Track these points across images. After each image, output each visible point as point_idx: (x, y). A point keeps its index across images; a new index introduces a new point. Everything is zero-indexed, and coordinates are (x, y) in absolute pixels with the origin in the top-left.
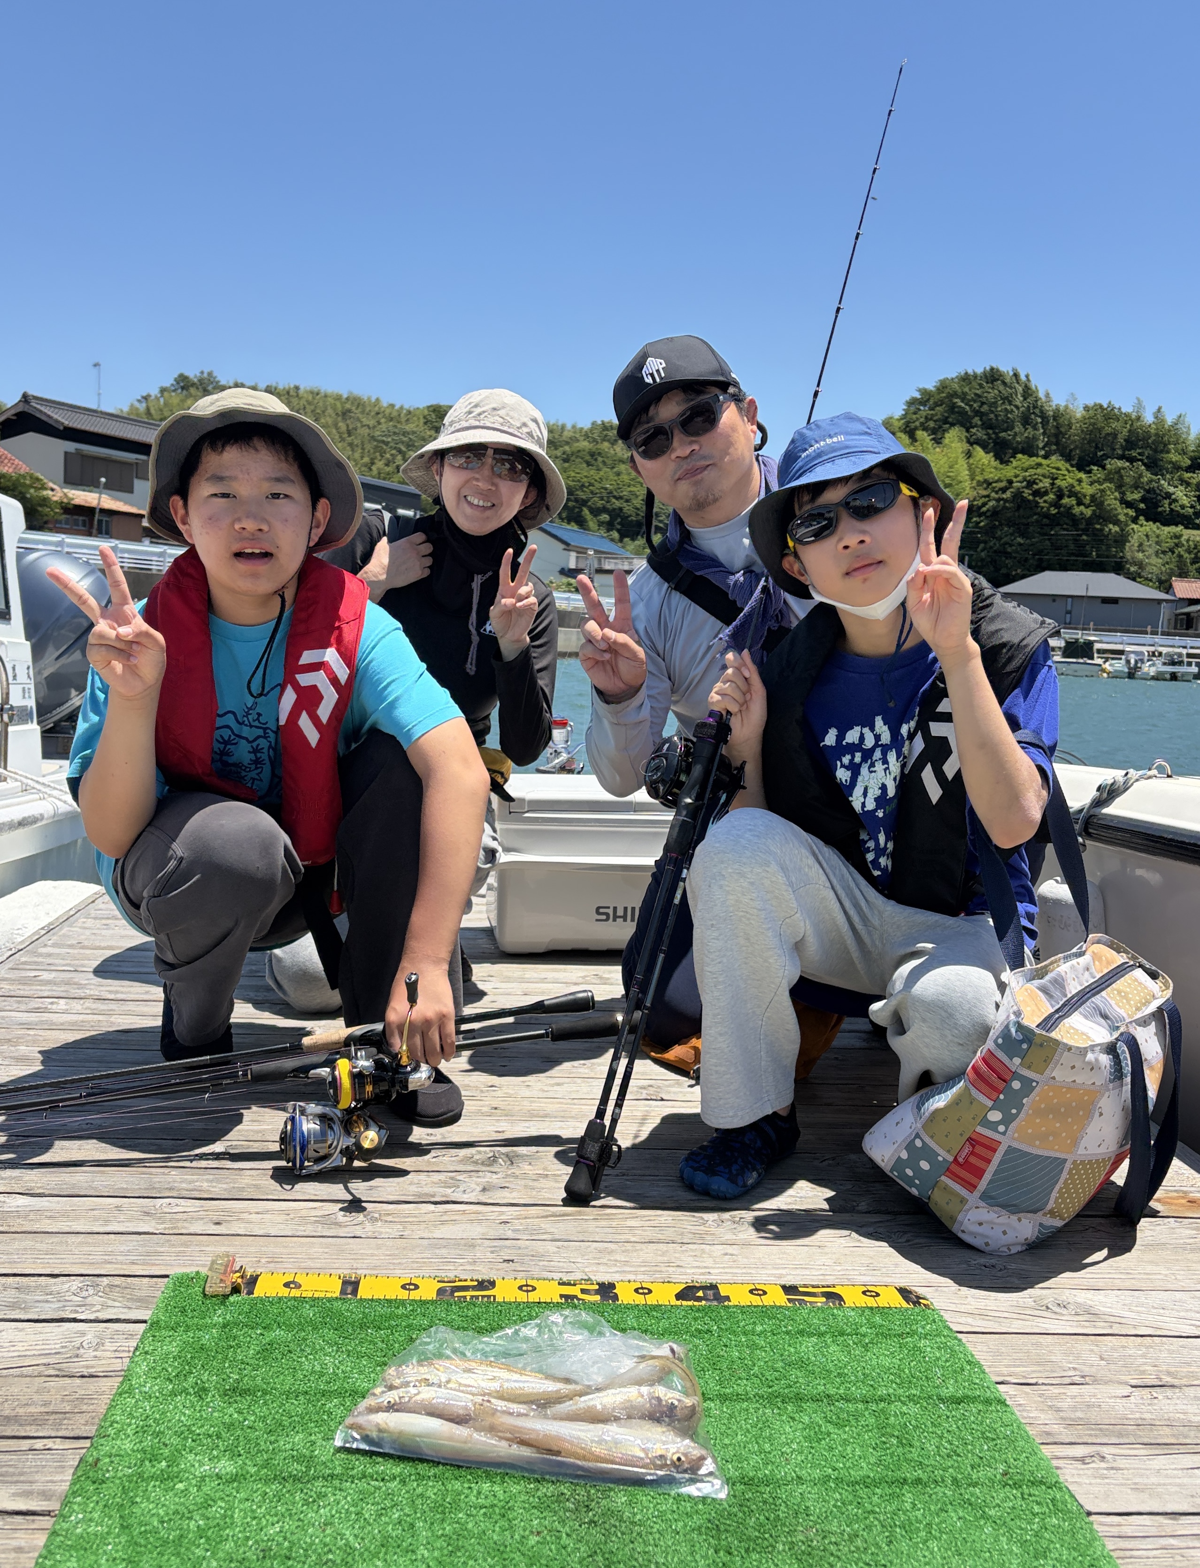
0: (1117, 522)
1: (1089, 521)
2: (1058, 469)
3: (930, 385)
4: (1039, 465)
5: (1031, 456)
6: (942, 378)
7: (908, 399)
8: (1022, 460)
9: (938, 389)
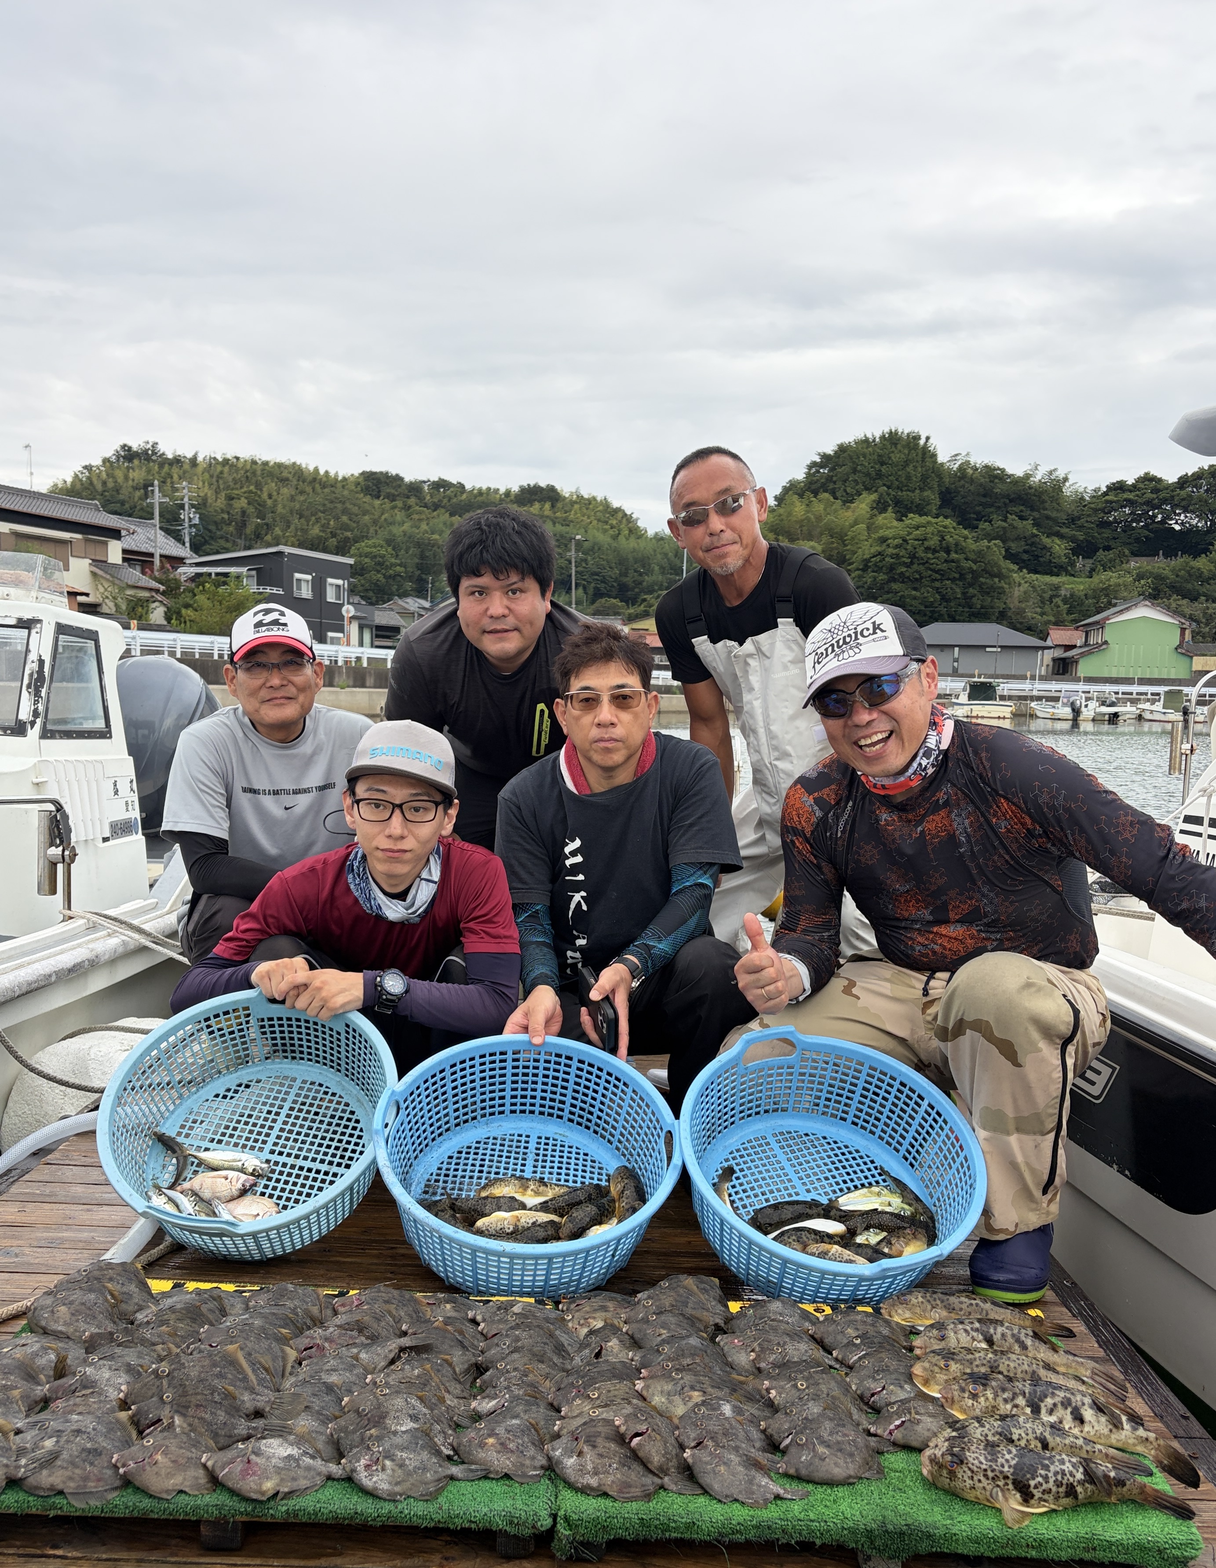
0: (1000, 576)
1: (975, 575)
2: (945, 527)
3: (830, 450)
4: (929, 523)
5: (921, 515)
6: (839, 442)
7: (809, 463)
8: (914, 519)
9: (836, 452)
